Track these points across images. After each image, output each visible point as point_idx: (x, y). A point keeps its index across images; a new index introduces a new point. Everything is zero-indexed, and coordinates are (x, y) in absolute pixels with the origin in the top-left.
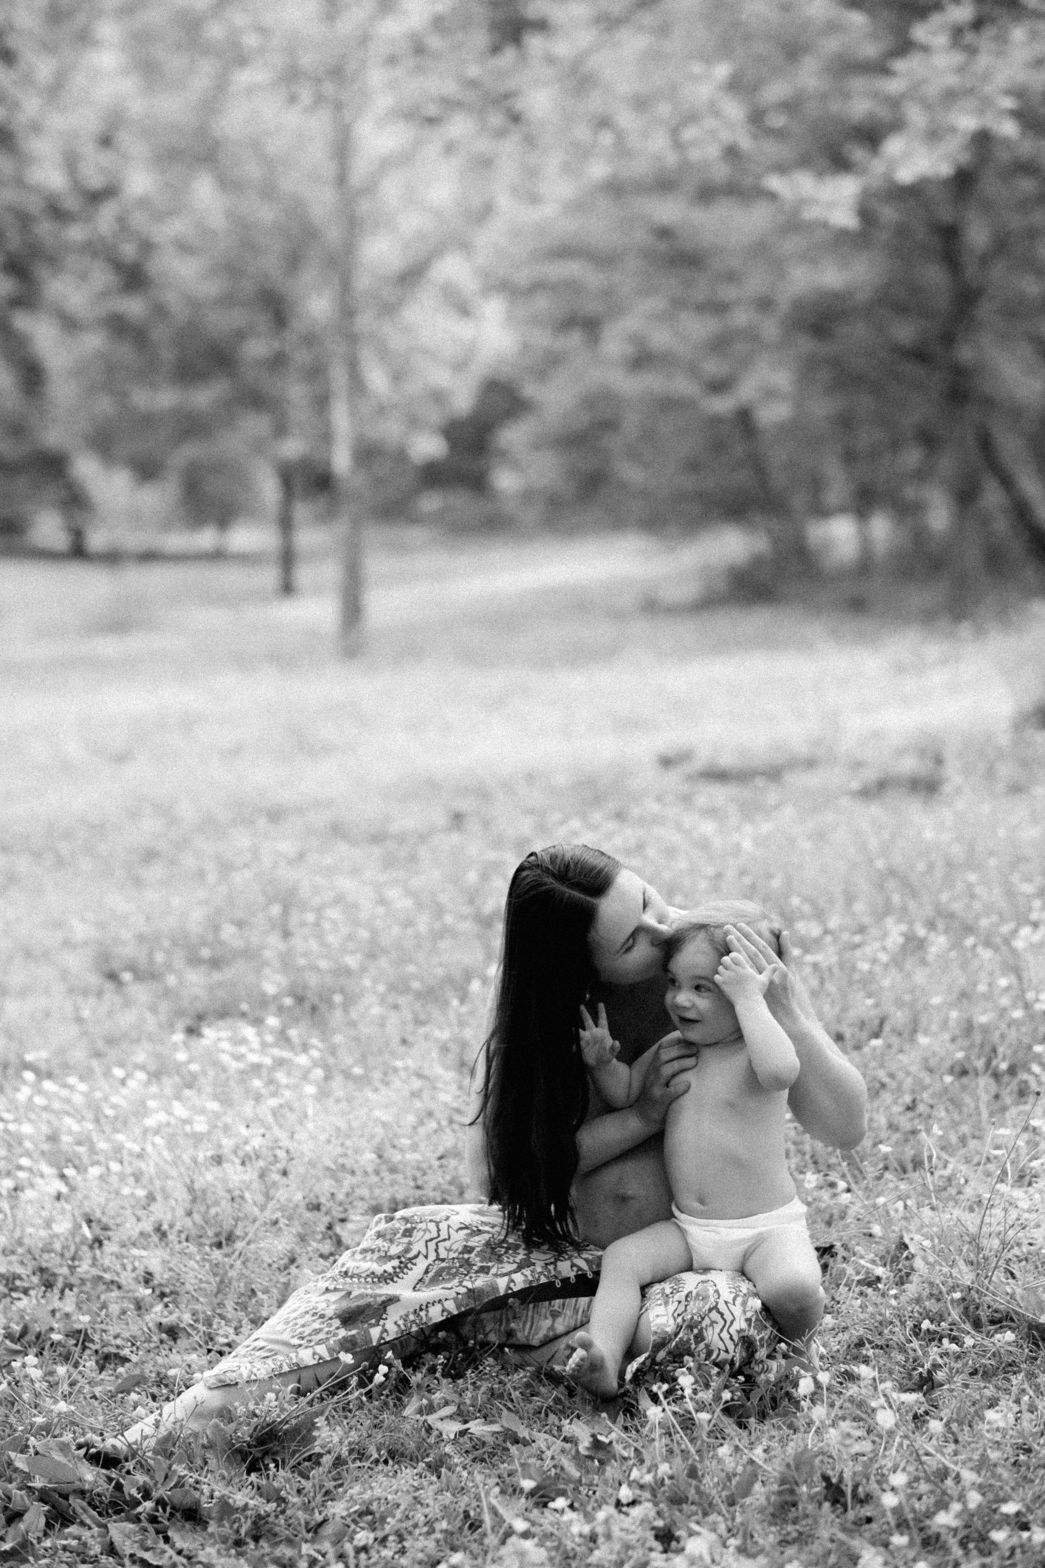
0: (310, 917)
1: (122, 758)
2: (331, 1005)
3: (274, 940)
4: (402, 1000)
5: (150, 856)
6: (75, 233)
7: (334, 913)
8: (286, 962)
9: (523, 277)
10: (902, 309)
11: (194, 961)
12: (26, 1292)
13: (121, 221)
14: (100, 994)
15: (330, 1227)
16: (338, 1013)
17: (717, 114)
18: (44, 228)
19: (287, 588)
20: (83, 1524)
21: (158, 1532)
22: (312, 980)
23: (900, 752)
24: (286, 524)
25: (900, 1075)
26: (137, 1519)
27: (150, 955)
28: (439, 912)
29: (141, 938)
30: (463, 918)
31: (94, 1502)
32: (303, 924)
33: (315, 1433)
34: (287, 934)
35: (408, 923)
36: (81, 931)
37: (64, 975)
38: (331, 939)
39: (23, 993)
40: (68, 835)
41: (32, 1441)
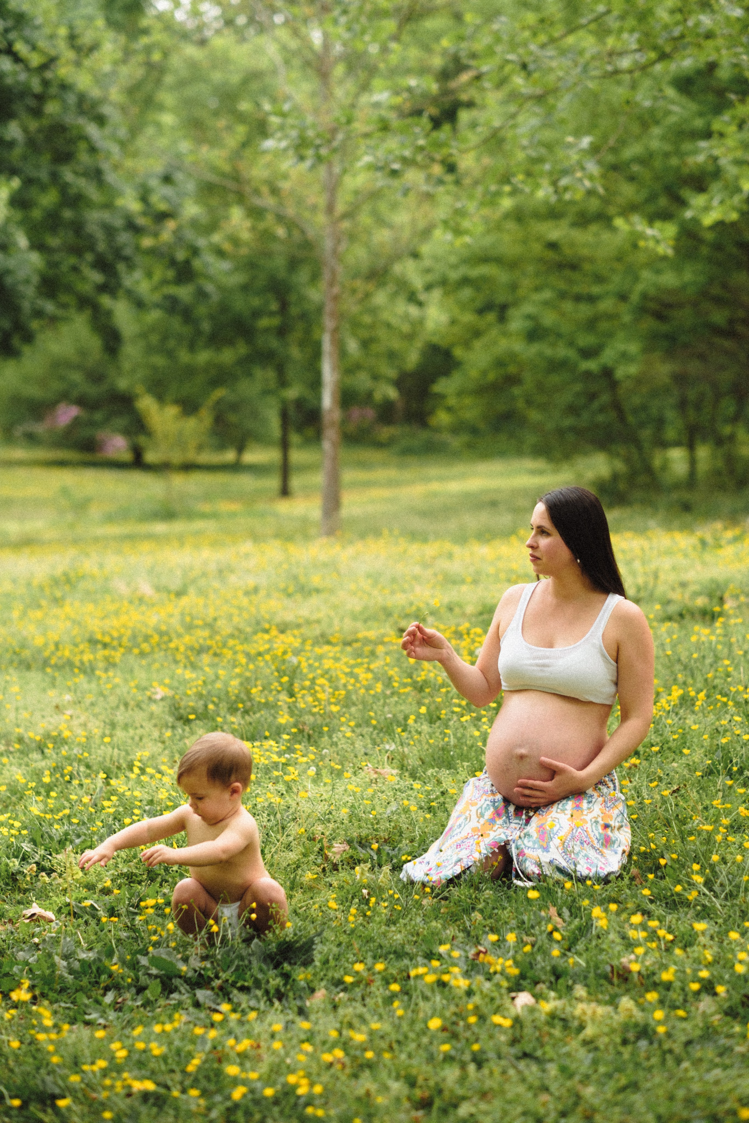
0: (307, 683)
1: (180, 594)
2: (321, 734)
3: (284, 697)
4: (365, 730)
5: (201, 650)
6: (147, 242)
7: (321, 681)
8: (291, 710)
9: (454, 275)
10: (718, 301)
11: (233, 710)
12: (139, 883)
13: (177, 233)
14: (173, 727)
15: (321, 849)
16: (325, 739)
17: (583, 169)
18: (124, 238)
19: (285, 492)
20: (180, 992)
21: (224, 995)
22: (309, 719)
23: (696, 594)
24: (285, 445)
25: (672, 774)
26: (213, 989)
27: (206, 706)
28: (388, 682)
29: (200, 696)
30: (405, 685)
31: (187, 981)
32: (303, 688)
33: (314, 947)
34: (292, 695)
35: (368, 688)
36: (160, 692)
37: (151, 716)
38: (321, 696)
39: (126, 727)
40: (147, 638)
41: (151, 949)
